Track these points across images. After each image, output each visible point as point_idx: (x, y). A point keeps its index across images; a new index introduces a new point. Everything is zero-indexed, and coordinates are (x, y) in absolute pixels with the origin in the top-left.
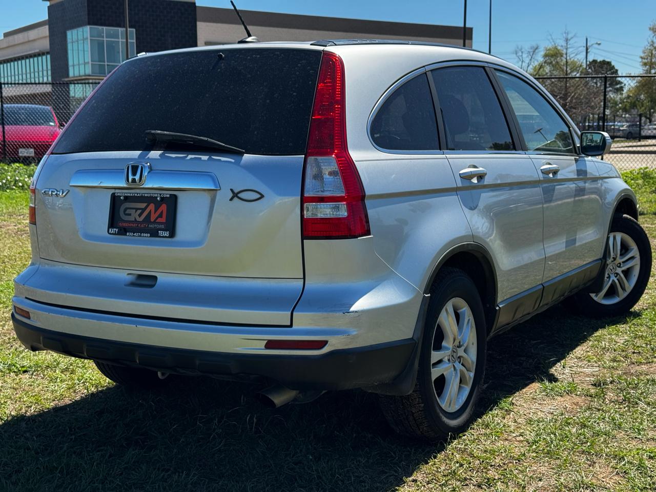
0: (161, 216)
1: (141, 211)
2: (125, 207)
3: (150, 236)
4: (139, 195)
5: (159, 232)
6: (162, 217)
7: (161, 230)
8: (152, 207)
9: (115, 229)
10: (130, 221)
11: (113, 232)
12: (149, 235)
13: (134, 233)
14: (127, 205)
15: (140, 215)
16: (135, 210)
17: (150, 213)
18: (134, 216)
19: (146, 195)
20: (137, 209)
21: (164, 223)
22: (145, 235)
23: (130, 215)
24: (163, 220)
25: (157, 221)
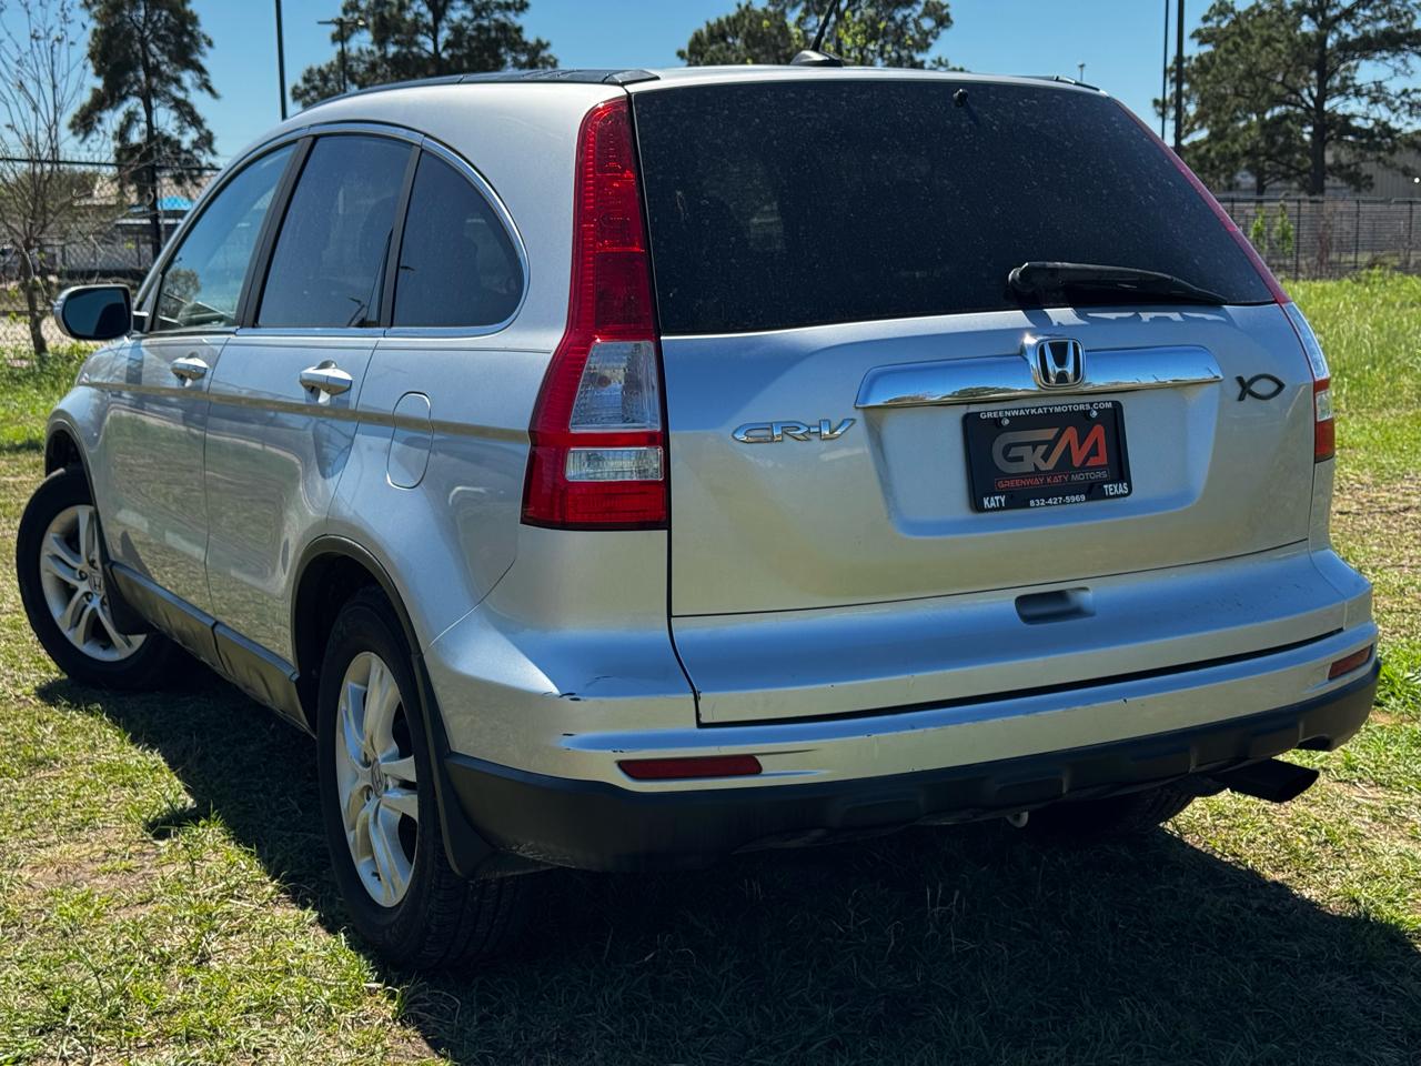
0: (1094, 452)
1: (1045, 447)
2: (1007, 442)
3: (1086, 501)
4: (1040, 411)
5: (1106, 486)
6: (1097, 455)
7: (1108, 483)
8: (1071, 434)
9: (997, 498)
10: (1025, 474)
11: (993, 504)
12: (1083, 497)
13: (1046, 500)
14: (1011, 437)
15: (1046, 457)
16: (1030, 448)
17: (1068, 447)
18: (1032, 460)
19: (1057, 410)
20: (1035, 445)
21: (1104, 466)
22: (1073, 498)
23: (1020, 459)
24: (1102, 459)
25: (1088, 464)
